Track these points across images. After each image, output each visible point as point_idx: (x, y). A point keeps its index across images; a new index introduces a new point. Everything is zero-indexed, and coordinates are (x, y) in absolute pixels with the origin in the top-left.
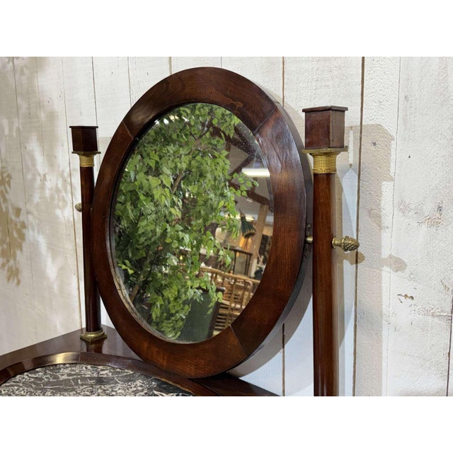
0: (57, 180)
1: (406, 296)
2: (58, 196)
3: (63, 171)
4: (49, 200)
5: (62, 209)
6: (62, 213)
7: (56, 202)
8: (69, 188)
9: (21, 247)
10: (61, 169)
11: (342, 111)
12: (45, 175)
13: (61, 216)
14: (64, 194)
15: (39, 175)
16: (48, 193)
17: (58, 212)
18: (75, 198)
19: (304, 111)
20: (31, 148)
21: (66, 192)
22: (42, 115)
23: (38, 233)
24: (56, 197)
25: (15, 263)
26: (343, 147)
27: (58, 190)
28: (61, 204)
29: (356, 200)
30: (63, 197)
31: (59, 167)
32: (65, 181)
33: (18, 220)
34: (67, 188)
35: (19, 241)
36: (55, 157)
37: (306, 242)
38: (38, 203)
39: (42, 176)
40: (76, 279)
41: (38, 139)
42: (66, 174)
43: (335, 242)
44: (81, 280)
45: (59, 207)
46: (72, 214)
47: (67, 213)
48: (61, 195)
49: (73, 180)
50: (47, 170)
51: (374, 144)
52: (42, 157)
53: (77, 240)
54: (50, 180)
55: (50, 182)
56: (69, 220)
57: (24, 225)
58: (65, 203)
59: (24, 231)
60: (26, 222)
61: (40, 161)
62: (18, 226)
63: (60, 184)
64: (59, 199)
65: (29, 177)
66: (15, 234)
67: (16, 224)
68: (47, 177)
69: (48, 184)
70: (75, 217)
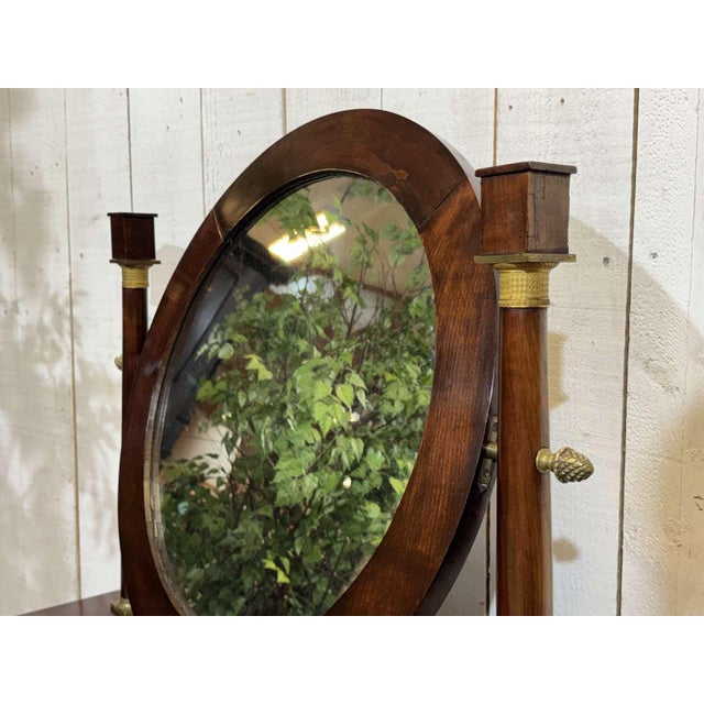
0: (42, 312)
2: (43, 338)
3: (56, 296)
4: (21, 347)
5: (51, 363)
6: (50, 372)
7: (37, 350)
8: (67, 325)
10: (51, 292)
12: (15, 304)
13: (47, 376)
14: (56, 336)
15: (4, 302)
16: (19, 335)
17: (42, 369)
18: (80, 345)
19: (479, 173)
21: (60, 333)
22: (17, 196)
24: (38, 341)
27: (42, 329)
28: (47, 354)
30: (54, 343)
31: (47, 287)
32: (59, 313)
34: (62, 325)
36: (41, 270)
37: (484, 454)
39: (9, 305)
40: (73, 489)
41: (4, 239)
42: (62, 300)
43: (542, 458)
44: (83, 491)
45: (43, 360)
46: (70, 372)
47: (61, 370)
48: (48, 338)
49: (77, 311)
50: (20, 294)
51: (655, 255)
52: (12, 270)
53: (79, 419)
54: (27, 312)
55: (25, 315)
56: (63, 384)
58: (57, 352)
61: (7, 278)
63: (48, 318)
64: (44, 346)
68: (20, 306)
69: (22, 319)
70: (77, 377)
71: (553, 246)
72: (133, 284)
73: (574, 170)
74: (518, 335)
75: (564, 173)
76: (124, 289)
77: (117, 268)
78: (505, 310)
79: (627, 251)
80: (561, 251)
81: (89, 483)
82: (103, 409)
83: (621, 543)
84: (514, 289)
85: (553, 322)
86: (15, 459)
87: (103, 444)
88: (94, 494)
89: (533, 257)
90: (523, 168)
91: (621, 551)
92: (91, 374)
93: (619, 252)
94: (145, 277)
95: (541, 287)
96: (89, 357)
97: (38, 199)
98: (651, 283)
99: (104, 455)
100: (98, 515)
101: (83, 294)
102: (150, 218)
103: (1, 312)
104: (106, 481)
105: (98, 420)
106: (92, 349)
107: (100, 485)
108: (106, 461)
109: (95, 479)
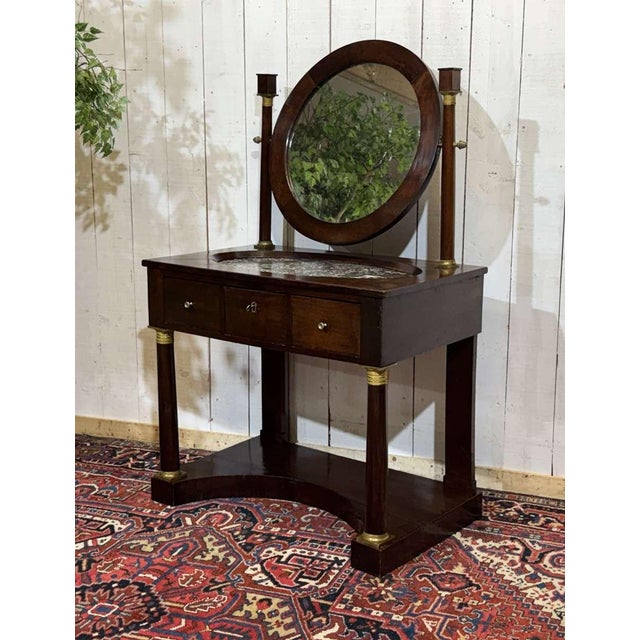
0: (184, 121)
1: (493, 173)
2: (185, 135)
3: (194, 113)
4: (168, 140)
5: (190, 147)
6: (190, 151)
7: (181, 141)
8: (202, 127)
9: (114, 191)
10: (191, 111)
11: (459, 70)
12: (165, 117)
13: (187, 153)
14: (194, 133)
15: (156, 116)
16: (168, 134)
17: (184, 151)
18: (210, 137)
20: (145, 92)
21: (198, 132)
22: (168, 62)
24: (181, 136)
25: (102, 209)
26: (459, 90)
27: (184, 129)
29: (466, 123)
30: (192, 137)
31: (189, 108)
32: (196, 121)
33: (112, 163)
34: (198, 127)
35: (112, 184)
36: (184, 100)
38: (150, 145)
39: (160, 119)
40: (204, 209)
41: (157, 83)
42: (199, 115)
43: (454, 144)
44: (211, 210)
45: (184, 146)
46: (204, 151)
47: (198, 150)
48: (189, 135)
49: (208, 121)
50: (168, 112)
51: (476, 93)
53: (209, 175)
54: (173, 121)
55: (172, 123)
56: (199, 158)
57: (122, 167)
58: (195, 141)
59: (121, 173)
60: (127, 164)
61: (159, 104)
62: (112, 169)
63: (189, 124)
64: (185, 138)
65: (139, 118)
66: (105, 178)
67: (108, 167)
68: (168, 118)
69: (169, 125)
70: (208, 153)
72: (267, 105)
73: (462, 69)
74: (449, 112)
76: (264, 107)
77: (260, 98)
81: (215, 205)
82: (224, 168)
83: (465, 192)
84: (448, 100)
86: (163, 199)
87: (224, 184)
88: (218, 210)
89: (453, 92)
91: (465, 195)
92: (217, 151)
93: (466, 91)
94: (272, 102)
97: (182, 64)
98: (475, 102)
99: (225, 190)
100: (221, 221)
101: (212, 111)
102: (275, 76)
103: (153, 122)
104: (226, 203)
105: (221, 173)
106: (217, 138)
107: (222, 205)
108: (226, 193)
109: (219, 202)
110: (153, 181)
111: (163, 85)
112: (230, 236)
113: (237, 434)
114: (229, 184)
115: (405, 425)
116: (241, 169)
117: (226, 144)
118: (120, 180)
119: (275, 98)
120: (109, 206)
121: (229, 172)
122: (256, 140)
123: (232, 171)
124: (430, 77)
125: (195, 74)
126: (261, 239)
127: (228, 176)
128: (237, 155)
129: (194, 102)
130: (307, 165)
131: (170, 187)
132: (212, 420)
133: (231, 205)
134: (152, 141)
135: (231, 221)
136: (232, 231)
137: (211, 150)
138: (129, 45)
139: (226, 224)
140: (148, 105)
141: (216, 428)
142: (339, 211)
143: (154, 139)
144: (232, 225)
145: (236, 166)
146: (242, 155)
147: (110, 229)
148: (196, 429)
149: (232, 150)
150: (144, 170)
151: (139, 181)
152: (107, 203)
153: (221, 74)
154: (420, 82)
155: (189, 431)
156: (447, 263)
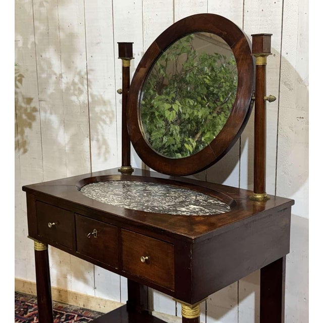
0: (74, 77)
1: (300, 118)
2: (74, 87)
3: (80, 71)
4: (64, 91)
5: (78, 96)
6: (78, 99)
7: (72, 91)
8: (85, 82)
9: (30, 126)
10: (78, 70)
12: (61, 75)
13: (76, 100)
14: (80, 86)
15: (55, 74)
16: (63, 86)
17: (74, 98)
18: (91, 88)
19: (252, 35)
20: (48, 56)
21: (83, 85)
22: (61, 35)
23: (51, 114)
24: (72, 88)
25: (23, 139)
27: (74, 84)
28: (76, 92)
29: (279, 78)
30: (79, 88)
31: (76, 68)
32: (82, 77)
33: (28, 106)
34: (83, 81)
35: (29, 121)
36: (73, 62)
38: (52, 94)
39: (58, 76)
40: (89, 140)
41: (55, 50)
42: (83, 73)
43: (265, 98)
44: (92, 140)
45: (75, 95)
46: (87, 98)
47: (83, 98)
48: (77, 87)
49: (89, 77)
50: (63, 71)
51: (287, 54)
52: (59, 62)
53: (90, 115)
54: (67, 77)
55: (66, 79)
56: (84, 103)
57: (35, 110)
58: (81, 92)
59: (35, 114)
60: (38, 107)
61: (57, 65)
62: (29, 111)
63: (77, 80)
64: (75, 90)
65: (44, 76)
66: (24, 117)
67: (26, 110)
68: (63, 75)
69: (64, 80)
70: (90, 100)
71: (268, 51)
72: (126, 65)
73: (272, 35)
74: (260, 71)
75: (270, 35)
76: (123, 67)
78: (257, 66)
79: (280, 52)
80: (269, 53)
81: (95, 137)
82: (101, 111)
83: (278, 132)
84: (259, 61)
85: (267, 67)
86: (61, 132)
87: (101, 123)
88: (98, 141)
89: (264, 54)
90: (263, 35)
91: (278, 135)
92: (96, 99)
93: (278, 53)
94: (129, 63)
95: (265, 60)
96: (95, 93)
97: (72, 36)
98: (286, 61)
99: (102, 127)
100: (99, 148)
101: (92, 70)
102: (131, 44)
103: (54, 78)
104: (103, 136)
105: (99, 114)
106: (96, 90)
107: (100, 137)
108: (103, 129)
109: (98, 135)
110: (55, 119)
111: (59, 51)
112: (106, 159)
113: (113, 300)
114: (105, 122)
115: (232, 307)
116: (112, 112)
117: (102, 93)
118: (33, 118)
119: (132, 61)
120: (27, 136)
121: (105, 114)
122: (119, 92)
123: (107, 113)
124: (246, 42)
125: (80, 44)
126: (123, 165)
127: (104, 117)
128: (110, 102)
129: (80, 64)
130: (167, 106)
131: (65, 124)
132: (95, 288)
133: (106, 138)
134: (54, 91)
135: (106, 149)
136: (107, 156)
137: (93, 98)
138: (37, 23)
139: (103, 150)
140: (50, 65)
141: (98, 295)
142: (197, 133)
143: (54, 90)
144: (107, 151)
145: (109, 109)
146: (113, 102)
147: (28, 152)
148: (85, 293)
149: (106, 97)
150: (49, 112)
151: (45, 119)
152: (26, 134)
153: (98, 43)
154: (238, 46)
155: (80, 295)
156: (259, 196)
